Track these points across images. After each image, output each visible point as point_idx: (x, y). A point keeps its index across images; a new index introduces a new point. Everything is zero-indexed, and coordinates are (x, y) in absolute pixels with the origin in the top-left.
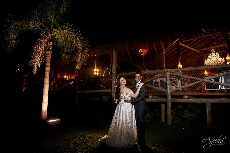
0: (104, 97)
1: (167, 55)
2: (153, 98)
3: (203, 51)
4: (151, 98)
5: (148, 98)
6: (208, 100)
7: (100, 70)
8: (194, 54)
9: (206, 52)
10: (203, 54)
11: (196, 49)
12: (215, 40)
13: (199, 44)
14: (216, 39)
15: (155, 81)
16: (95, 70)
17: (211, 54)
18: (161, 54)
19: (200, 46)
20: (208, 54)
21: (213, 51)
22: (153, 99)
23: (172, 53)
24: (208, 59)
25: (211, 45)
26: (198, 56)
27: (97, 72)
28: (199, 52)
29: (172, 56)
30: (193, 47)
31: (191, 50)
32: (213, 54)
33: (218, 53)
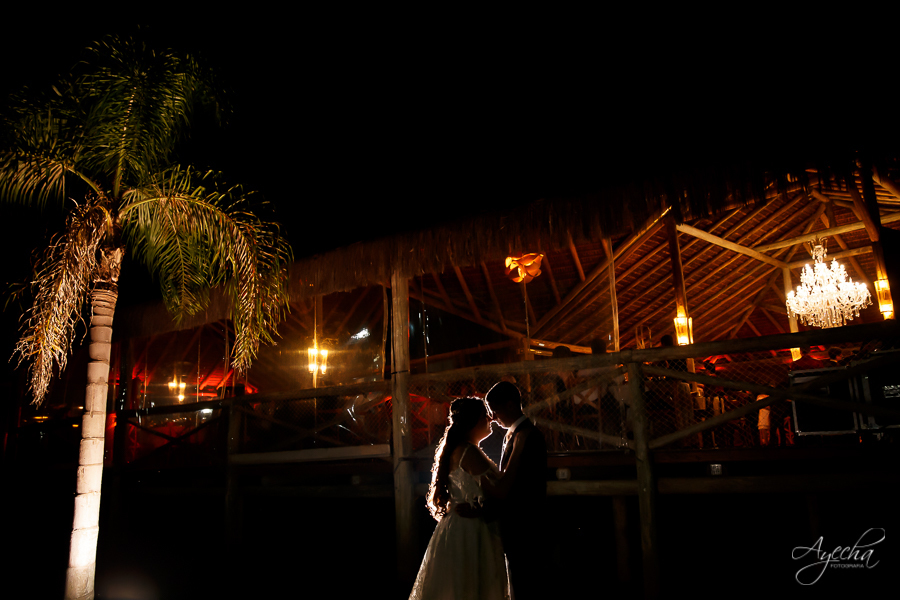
0: (356, 480)
1: (624, 276)
3: (778, 255)
5: (554, 479)
7: (333, 352)
8: (739, 266)
9: (791, 255)
10: (776, 264)
11: (748, 244)
12: (823, 208)
13: (757, 225)
15: (578, 400)
16: (313, 351)
17: (813, 267)
19: (763, 235)
20: (799, 266)
21: (819, 252)
22: (573, 484)
24: (799, 288)
25: (806, 226)
26: (756, 275)
27: (319, 361)
28: (760, 258)
29: (645, 278)
30: (735, 240)
31: (725, 249)
32: (821, 266)
33: (841, 261)
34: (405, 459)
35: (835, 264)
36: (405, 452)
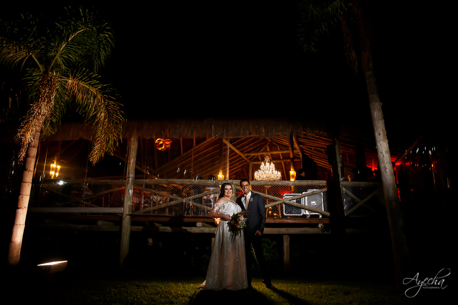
0: (100, 223)
1: (197, 155)
2: (203, 226)
3: (249, 157)
4: (199, 227)
5: (196, 226)
6: (288, 230)
7: (63, 167)
8: (236, 159)
9: (254, 158)
10: (248, 161)
11: (242, 152)
12: (269, 143)
13: (247, 145)
14: (270, 141)
15: (205, 197)
16: (53, 165)
17: (265, 164)
18: (189, 152)
19: (248, 149)
20: (259, 163)
21: (267, 159)
22: (203, 228)
23: (206, 154)
24: (259, 170)
25: (261, 149)
26: (240, 164)
27: (56, 170)
28: (244, 158)
29: (204, 157)
30: (238, 149)
31: (234, 152)
32: (267, 164)
33: (274, 163)
34: (129, 215)
35: (272, 164)
36: (129, 211)
